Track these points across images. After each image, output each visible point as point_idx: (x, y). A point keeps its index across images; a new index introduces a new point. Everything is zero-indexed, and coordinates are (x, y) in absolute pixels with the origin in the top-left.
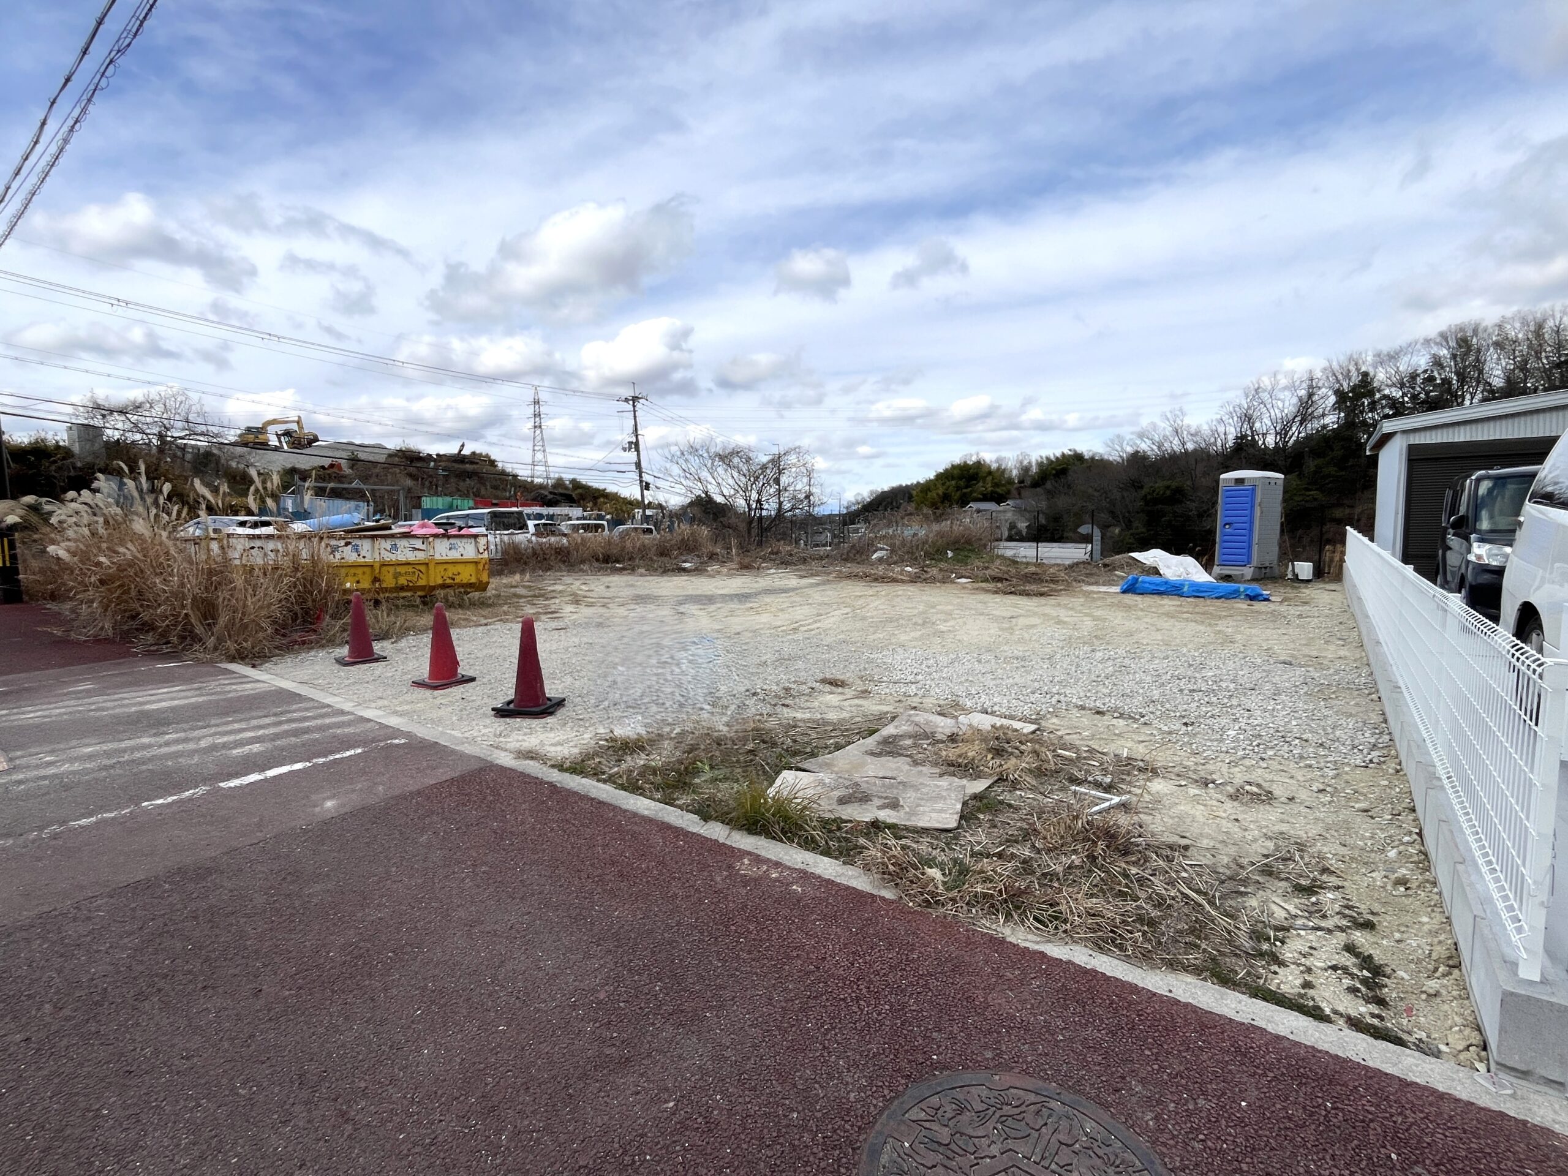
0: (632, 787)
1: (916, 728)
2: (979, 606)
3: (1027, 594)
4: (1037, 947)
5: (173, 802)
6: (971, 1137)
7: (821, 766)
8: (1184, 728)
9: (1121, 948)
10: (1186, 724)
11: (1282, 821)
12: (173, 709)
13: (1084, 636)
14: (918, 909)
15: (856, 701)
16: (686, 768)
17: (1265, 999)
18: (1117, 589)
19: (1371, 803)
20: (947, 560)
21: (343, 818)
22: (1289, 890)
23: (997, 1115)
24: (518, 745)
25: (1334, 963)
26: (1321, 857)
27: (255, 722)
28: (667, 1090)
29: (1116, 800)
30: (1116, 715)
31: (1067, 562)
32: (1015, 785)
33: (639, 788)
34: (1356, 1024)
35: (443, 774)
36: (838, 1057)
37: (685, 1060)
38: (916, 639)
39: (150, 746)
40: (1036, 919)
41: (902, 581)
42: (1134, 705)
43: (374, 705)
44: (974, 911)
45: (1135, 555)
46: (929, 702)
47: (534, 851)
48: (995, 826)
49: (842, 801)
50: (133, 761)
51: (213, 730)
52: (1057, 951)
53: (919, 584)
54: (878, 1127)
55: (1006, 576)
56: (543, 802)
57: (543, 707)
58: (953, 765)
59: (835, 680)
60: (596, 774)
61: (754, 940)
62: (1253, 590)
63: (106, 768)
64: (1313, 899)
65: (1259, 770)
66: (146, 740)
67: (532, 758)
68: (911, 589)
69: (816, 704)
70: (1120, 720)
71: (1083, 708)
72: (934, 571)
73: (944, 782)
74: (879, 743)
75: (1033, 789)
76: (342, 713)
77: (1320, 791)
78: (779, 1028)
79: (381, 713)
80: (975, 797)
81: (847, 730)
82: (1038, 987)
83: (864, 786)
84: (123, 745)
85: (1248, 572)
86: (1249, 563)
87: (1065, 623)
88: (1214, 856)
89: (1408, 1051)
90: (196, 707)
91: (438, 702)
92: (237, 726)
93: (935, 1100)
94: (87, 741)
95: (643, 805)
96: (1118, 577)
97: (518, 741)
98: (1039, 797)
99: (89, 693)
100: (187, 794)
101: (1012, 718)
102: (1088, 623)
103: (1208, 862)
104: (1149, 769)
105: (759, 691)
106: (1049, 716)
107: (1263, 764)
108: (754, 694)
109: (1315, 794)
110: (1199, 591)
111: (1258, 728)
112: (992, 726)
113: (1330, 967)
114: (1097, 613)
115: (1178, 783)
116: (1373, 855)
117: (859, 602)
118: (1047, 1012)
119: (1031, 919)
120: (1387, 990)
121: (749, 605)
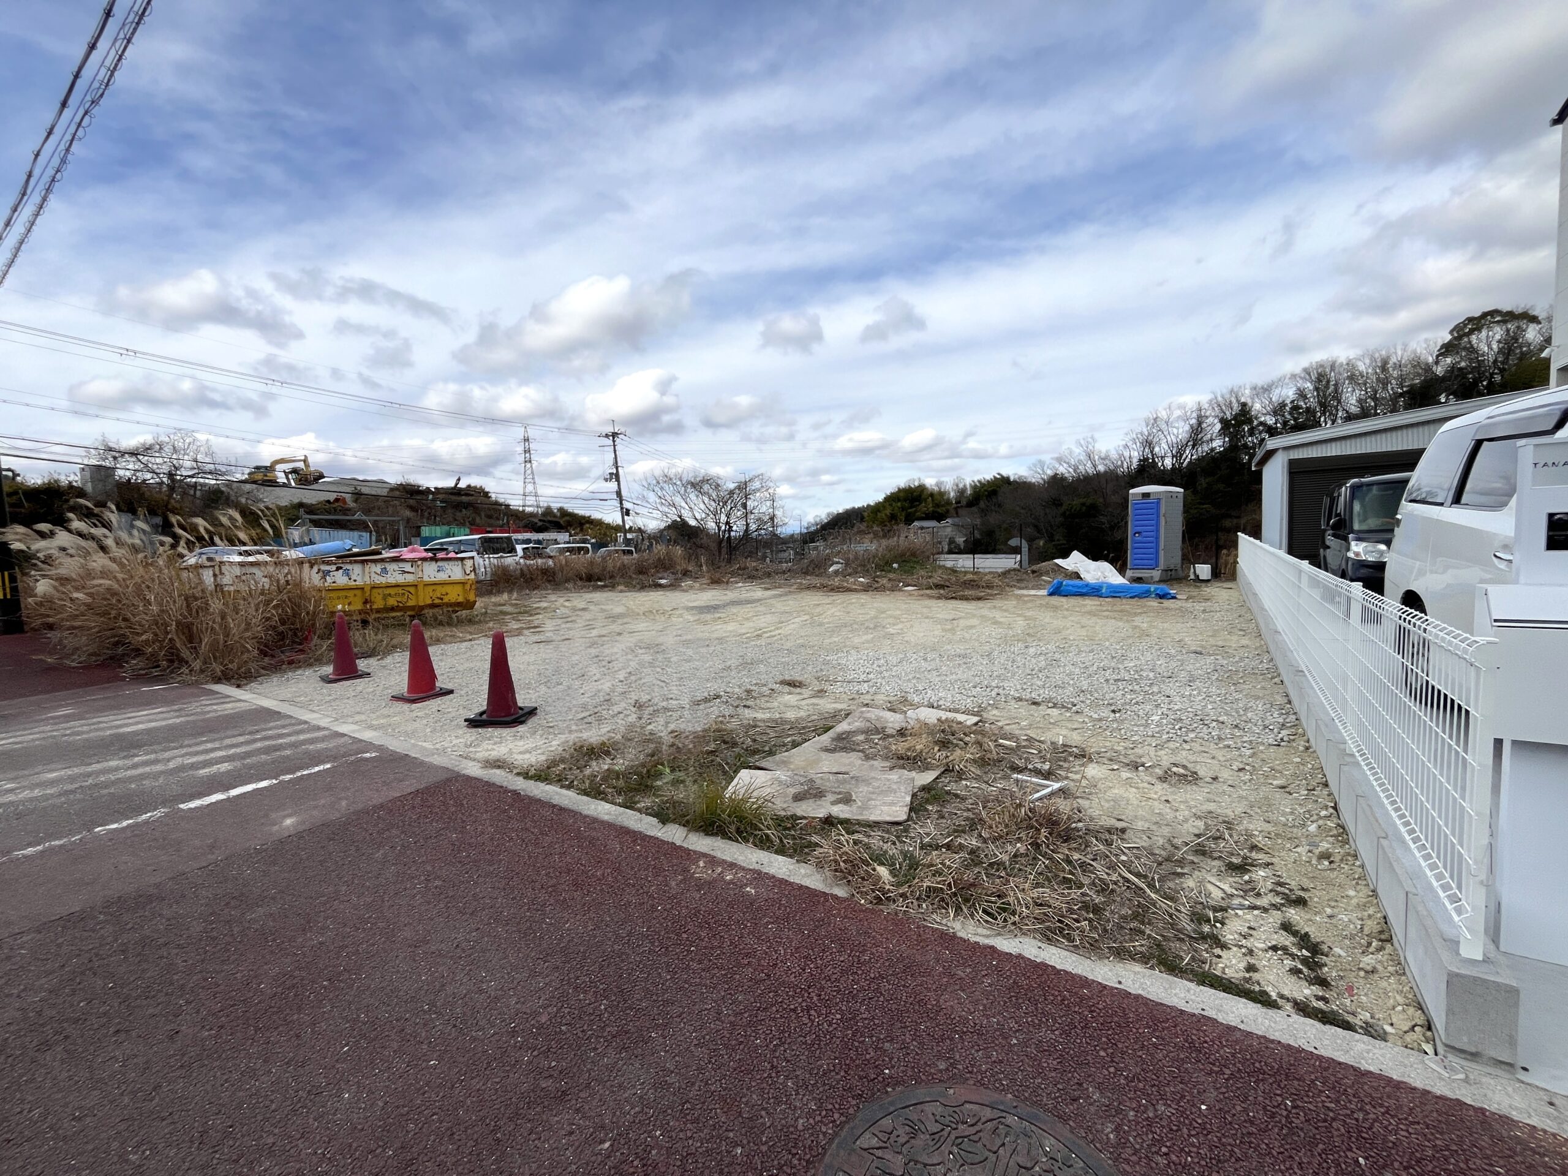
0: (595, 792)
1: (868, 724)
2: (925, 610)
3: (967, 599)
4: (987, 941)
5: (128, 826)
6: (925, 1165)
7: (778, 764)
8: (1112, 715)
9: (1070, 939)
10: (1114, 711)
11: (1209, 801)
12: (148, 731)
13: (1018, 635)
14: (870, 907)
15: (814, 701)
16: (648, 771)
17: (1212, 986)
18: (1044, 592)
19: (1288, 780)
20: (894, 571)
21: (300, 835)
22: (1223, 869)
23: (953, 1137)
24: (487, 754)
25: (1274, 943)
26: (1249, 835)
27: (228, 741)
28: (603, 1127)
29: (1056, 786)
30: (1050, 705)
31: (1000, 571)
32: (960, 775)
33: (600, 793)
34: (1303, 1009)
35: (410, 786)
36: (787, 1078)
37: (625, 1089)
38: (868, 642)
39: (117, 769)
40: (985, 911)
41: (855, 590)
42: (1066, 695)
43: (350, 720)
44: (924, 905)
45: (1059, 561)
46: (880, 699)
47: (491, 863)
48: (943, 817)
49: (798, 798)
50: (96, 785)
51: (185, 750)
52: (1007, 944)
53: (870, 593)
54: (827, 1159)
55: (947, 584)
56: (505, 811)
57: (514, 717)
58: (903, 759)
59: (793, 681)
60: (561, 781)
61: (705, 948)
62: (1162, 589)
63: (66, 793)
64: (1246, 877)
65: (1184, 753)
66: (113, 763)
67: (499, 767)
68: (864, 598)
69: (776, 704)
70: (1054, 710)
71: (1020, 699)
72: (885, 581)
73: (894, 776)
74: (833, 740)
75: (978, 778)
76: (319, 728)
77: (1240, 770)
78: (726, 1046)
79: (355, 727)
80: (924, 788)
81: (804, 728)
82: (990, 985)
83: (818, 782)
84: (89, 769)
85: (1156, 574)
86: (1157, 566)
87: (1000, 623)
88: (1149, 838)
89: (1357, 1036)
90: (171, 728)
91: (415, 714)
92: (209, 746)
93: (887, 1123)
94: (53, 766)
95: (603, 810)
96: (1045, 581)
97: (488, 750)
98: (984, 786)
99: (68, 718)
100: (144, 817)
101: (956, 711)
102: (1021, 623)
103: (1144, 844)
104: (1083, 755)
105: (722, 693)
106: (989, 708)
107: (1186, 746)
108: (718, 697)
109: (1236, 773)
110: (1115, 592)
111: (1178, 713)
112: (938, 720)
113: (1270, 948)
114: (1029, 614)
115: (1111, 767)
116: (1295, 830)
117: (817, 611)
118: (1000, 1013)
119: (980, 912)
120: (1326, 969)
121: (718, 615)
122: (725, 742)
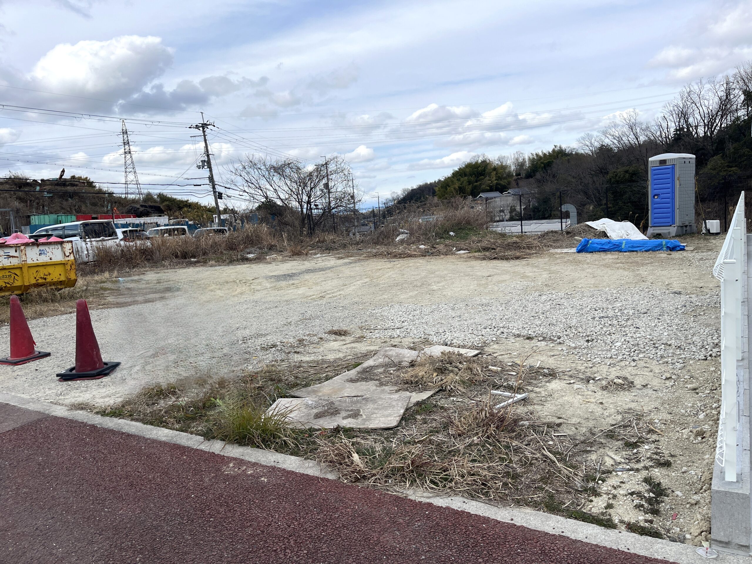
0: (158, 422)
1: (387, 359)
2: (469, 270)
3: (507, 259)
4: (428, 501)
7: (309, 393)
8: (586, 343)
9: (486, 494)
10: (588, 341)
11: (632, 401)
13: (538, 286)
14: (350, 484)
15: (353, 345)
16: (204, 404)
17: (576, 518)
18: (574, 250)
19: (700, 384)
20: (450, 237)
22: (621, 446)
24: (73, 400)
25: (633, 490)
26: (651, 422)
29: (519, 396)
30: (540, 339)
31: (542, 233)
32: (451, 393)
34: (632, 528)
38: (411, 297)
40: (432, 482)
41: (414, 256)
42: (557, 330)
44: (390, 481)
45: (589, 223)
46: (407, 341)
47: (66, 475)
48: (425, 423)
49: (318, 416)
52: (440, 502)
53: (427, 257)
55: (494, 246)
56: (83, 439)
57: (99, 370)
58: (407, 383)
59: (340, 331)
60: (131, 416)
61: (221, 518)
62: (674, 243)
64: (635, 451)
65: (630, 369)
67: (82, 409)
68: (421, 261)
69: (321, 349)
70: (542, 342)
71: (519, 336)
72: (441, 247)
73: (396, 396)
74: (359, 373)
75: (463, 395)
77: (667, 379)
80: (418, 404)
81: (339, 366)
82: (419, 526)
83: (337, 403)
85: (673, 230)
86: (674, 223)
87: (528, 277)
88: (576, 429)
89: (664, 541)
91: (15, 374)
95: (162, 434)
96: (577, 240)
97: (75, 397)
98: (466, 400)
101: (464, 347)
102: (545, 275)
103: (571, 433)
104: (552, 375)
105: (278, 343)
106: (492, 344)
107: (633, 364)
108: (274, 346)
109: (663, 381)
110: (633, 247)
111: (638, 339)
112: (442, 353)
113: (629, 494)
114: (554, 268)
115: (568, 382)
116: (689, 418)
117: (378, 274)
118: (420, 542)
119: (428, 482)
120: (663, 504)
121: (291, 282)
122: (272, 380)
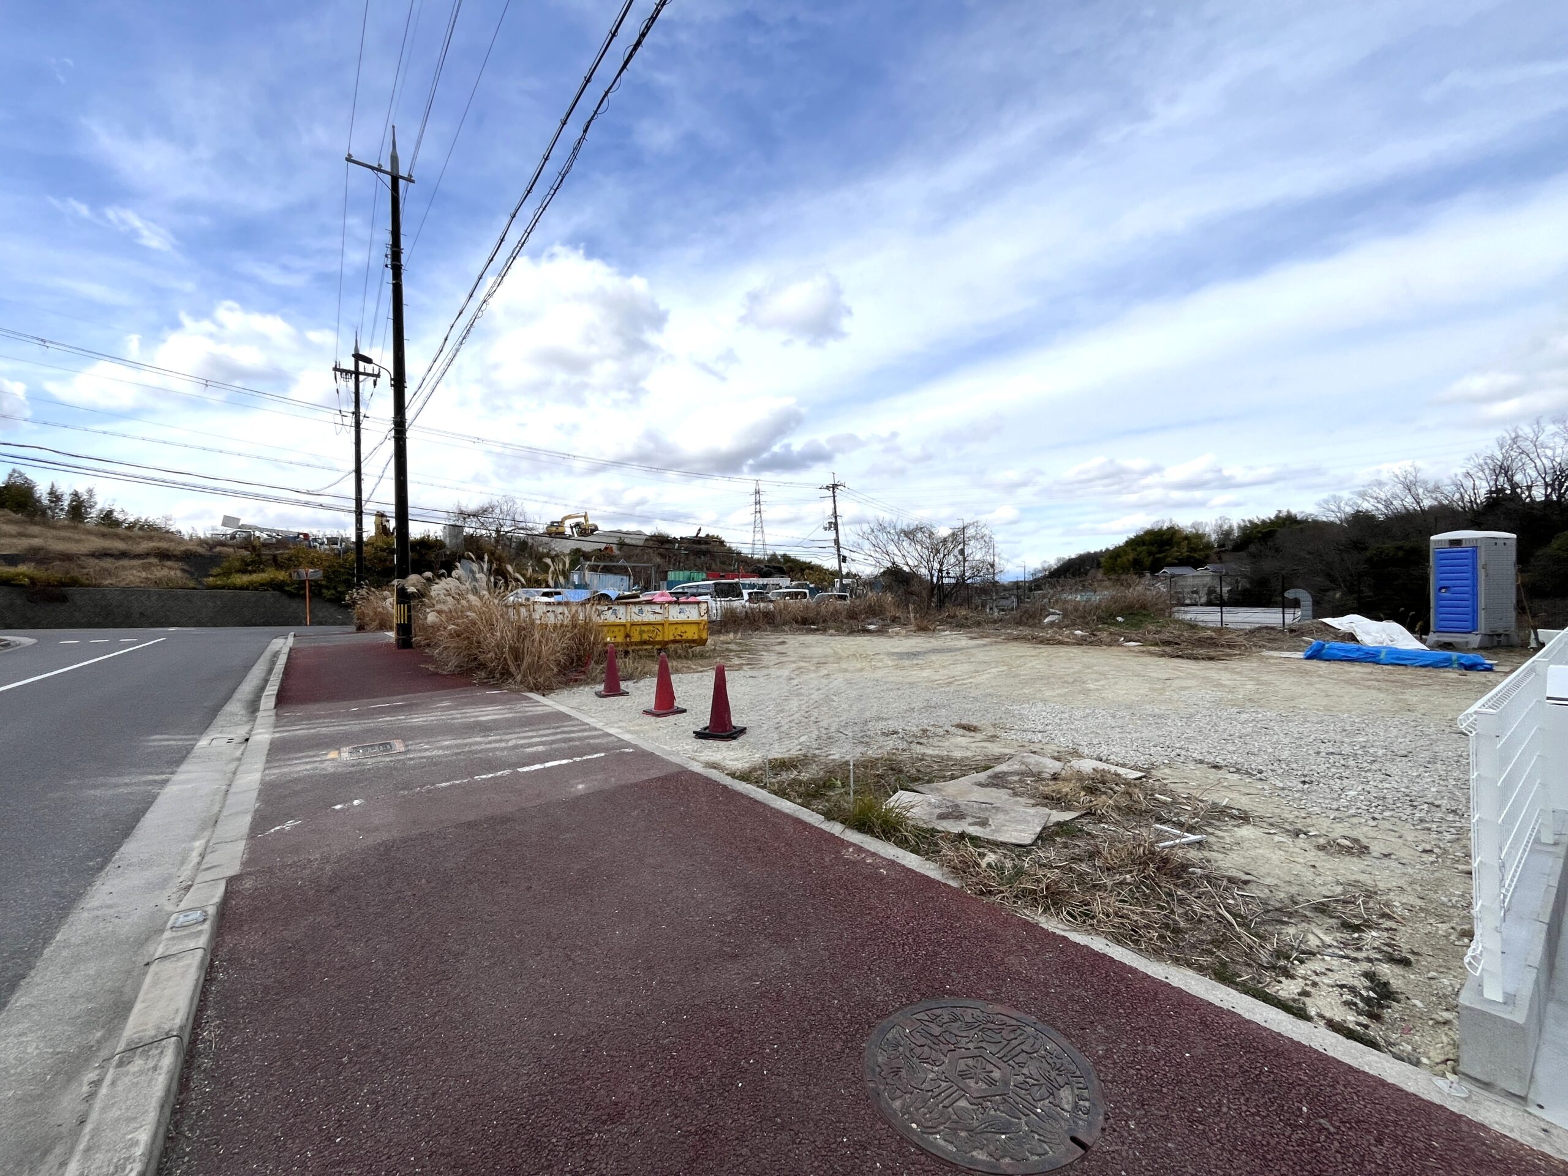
0: (782, 793)
1: (1023, 767)
2: (1139, 668)
3: (1196, 658)
4: (1063, 933)
5: (491, 778)
6: (956, 1036)
7: (932, 790)
8: (1301, 785)
9: (1136, 942)
10: (1304, 782)
11: (1363, 872)
12: (494, 721)
13: (1237, 699)
14: (974, 896)
15: (984, 744)
16: (824, 783)
17: (1254, 996)
18: (1300, 655)
20: (1118, 624)
21: (587, 796)
22: (1335, 926)
23: (981, 1027)
24: (707, 758)
25: (1343, 982)
26: (1387, 904)
27: (541, 732)
28: (757, 975)
29: (1192, 838)
30: (1232, 769)
31: (1248, 627)
32: (1101, 819)
33: (785, 794)
34: (1335, 1026)
35: (654, 773)
36: (877, 976)
37: (773, 961)
38: (1059, 695)
39: (480, 743)
40: (1069, 913)
41: (1067, 644)
42: (1256, 763)
43: (616, 725)
44: (1018, 901)
45: (1327, 620)
46: (1051, 749)
47: (704, 828)
48: (1066, 847)
49: (941, 817)
50: (470, 751)
51: (516, 736)
52: (1078, 938)
53: (1084, 647)
54: (891, 1018)
55: (1177, 640)
56: (717, 797)
57: (728, 733)
58: (1047, 798)
59: (969, 726)
60: (758, 782)
61: (841, 900)
62: (1469, 659)
63: (456, 754)
64: (1356, 935)
65: (1365, 829)
66: (479, 739)
67: (715, 768)
68: (1075, 651)
69: (947, 744)
70: (1235, 775)
71: (1201, 762)
72: (1104, 635)
73: (1032, 811)
74: (989, 777)
75: (1116, 823)
76: (595, 729)
77: (1425, 851)
78: (842, 953)
79: (619, 730)
80: (1058, 824)
81: (966, 766)
82: (1050, 958)
83: (963, 807)
84: (466, 741)
85: (1475, 639)
86: (1475, 629)
87: (1224, 686)
88: (1271, 891)
89: (1383, 1055)
90: (508, 720)
91: (658, 725)
92: (530, 734)
93: (938, 1012)
94: (446, 737)
95: (786, 806)
96: (1306, 642)
97: (708, 755)
98: (1121, 830)
99: (449, 708)
100: (499, 773)
101: (1124, 766)
102: (1251, 686)
103: (1262, 896)
104: (1244, 818)
105: (900, 730)
106: (1162, 767)
107: (1372, 823)
108: (896, 733)
109: (1419, 854)
110: (1398, 659)
111: (1385, 791)
112: (1094, 769)
113: (1338, 985)
114: (1265, 678)
115: (1267, 831)
116: (1452, 911)
117: (1018, 662)
118: (1050, 974)
119: (1065, 913)
120: (1389, 1010)
121: (915, 662)
122: (893, 769)
